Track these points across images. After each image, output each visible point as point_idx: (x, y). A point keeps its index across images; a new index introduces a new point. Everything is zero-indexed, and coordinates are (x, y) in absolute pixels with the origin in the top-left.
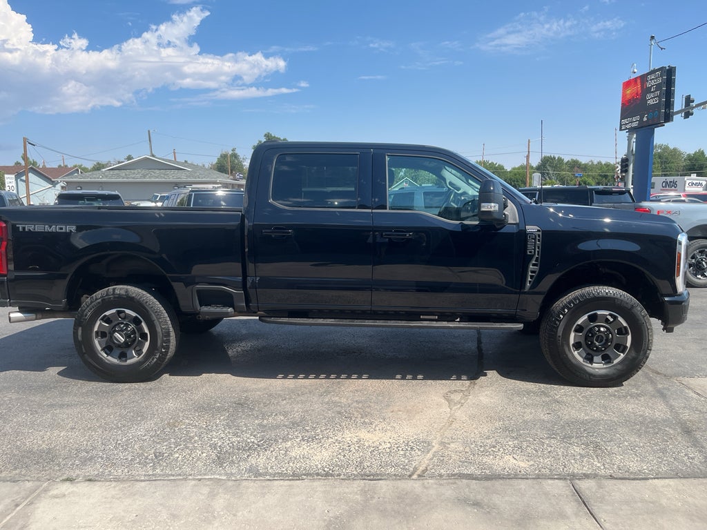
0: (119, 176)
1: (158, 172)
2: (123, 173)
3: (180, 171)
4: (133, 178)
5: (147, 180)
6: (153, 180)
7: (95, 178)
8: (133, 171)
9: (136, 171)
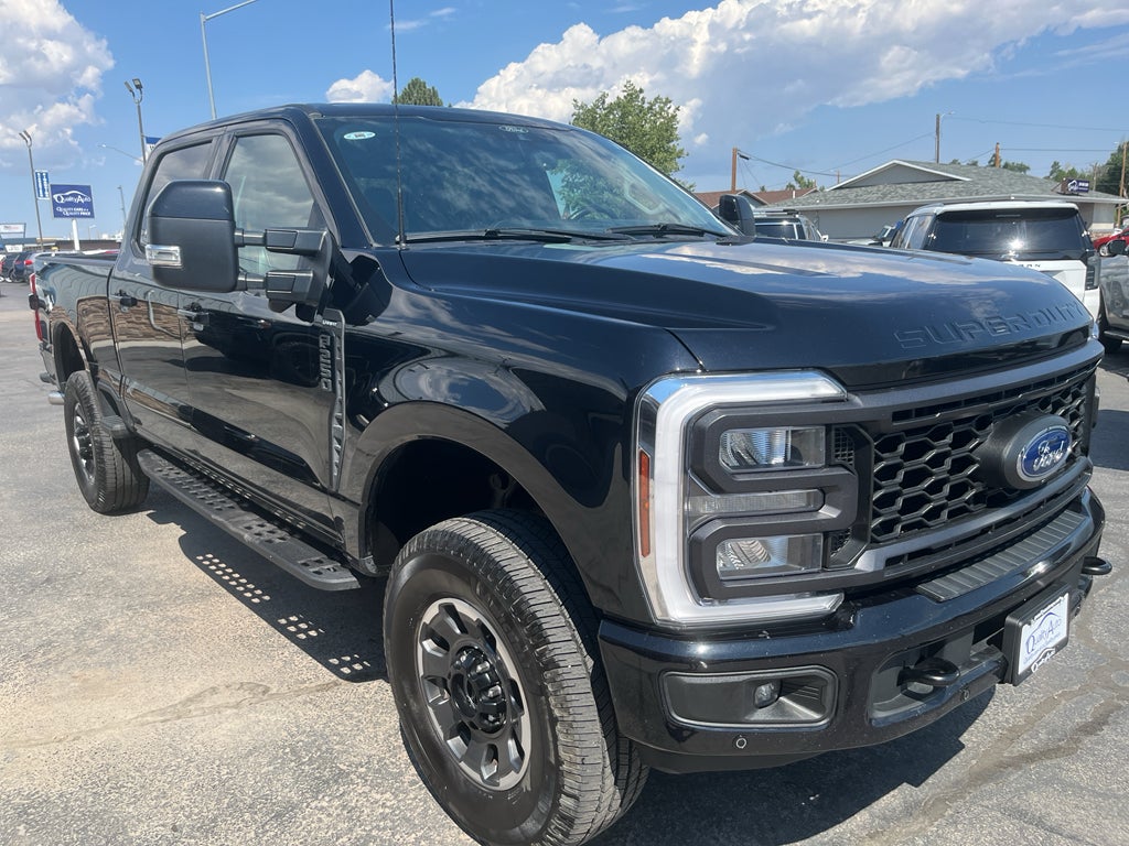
0: (845, 198)
1: (909, 187)
2: (852, 193)
3: (950, 184)
4: (865, 201)
5: (885, 202)
6: (895, 202)
7: (809, 204)
8: (869, 189)
9: (875, 188)
